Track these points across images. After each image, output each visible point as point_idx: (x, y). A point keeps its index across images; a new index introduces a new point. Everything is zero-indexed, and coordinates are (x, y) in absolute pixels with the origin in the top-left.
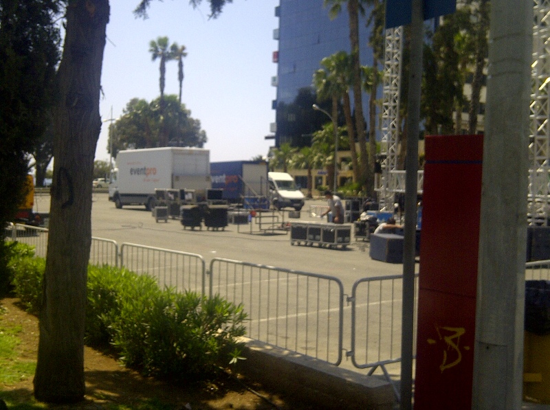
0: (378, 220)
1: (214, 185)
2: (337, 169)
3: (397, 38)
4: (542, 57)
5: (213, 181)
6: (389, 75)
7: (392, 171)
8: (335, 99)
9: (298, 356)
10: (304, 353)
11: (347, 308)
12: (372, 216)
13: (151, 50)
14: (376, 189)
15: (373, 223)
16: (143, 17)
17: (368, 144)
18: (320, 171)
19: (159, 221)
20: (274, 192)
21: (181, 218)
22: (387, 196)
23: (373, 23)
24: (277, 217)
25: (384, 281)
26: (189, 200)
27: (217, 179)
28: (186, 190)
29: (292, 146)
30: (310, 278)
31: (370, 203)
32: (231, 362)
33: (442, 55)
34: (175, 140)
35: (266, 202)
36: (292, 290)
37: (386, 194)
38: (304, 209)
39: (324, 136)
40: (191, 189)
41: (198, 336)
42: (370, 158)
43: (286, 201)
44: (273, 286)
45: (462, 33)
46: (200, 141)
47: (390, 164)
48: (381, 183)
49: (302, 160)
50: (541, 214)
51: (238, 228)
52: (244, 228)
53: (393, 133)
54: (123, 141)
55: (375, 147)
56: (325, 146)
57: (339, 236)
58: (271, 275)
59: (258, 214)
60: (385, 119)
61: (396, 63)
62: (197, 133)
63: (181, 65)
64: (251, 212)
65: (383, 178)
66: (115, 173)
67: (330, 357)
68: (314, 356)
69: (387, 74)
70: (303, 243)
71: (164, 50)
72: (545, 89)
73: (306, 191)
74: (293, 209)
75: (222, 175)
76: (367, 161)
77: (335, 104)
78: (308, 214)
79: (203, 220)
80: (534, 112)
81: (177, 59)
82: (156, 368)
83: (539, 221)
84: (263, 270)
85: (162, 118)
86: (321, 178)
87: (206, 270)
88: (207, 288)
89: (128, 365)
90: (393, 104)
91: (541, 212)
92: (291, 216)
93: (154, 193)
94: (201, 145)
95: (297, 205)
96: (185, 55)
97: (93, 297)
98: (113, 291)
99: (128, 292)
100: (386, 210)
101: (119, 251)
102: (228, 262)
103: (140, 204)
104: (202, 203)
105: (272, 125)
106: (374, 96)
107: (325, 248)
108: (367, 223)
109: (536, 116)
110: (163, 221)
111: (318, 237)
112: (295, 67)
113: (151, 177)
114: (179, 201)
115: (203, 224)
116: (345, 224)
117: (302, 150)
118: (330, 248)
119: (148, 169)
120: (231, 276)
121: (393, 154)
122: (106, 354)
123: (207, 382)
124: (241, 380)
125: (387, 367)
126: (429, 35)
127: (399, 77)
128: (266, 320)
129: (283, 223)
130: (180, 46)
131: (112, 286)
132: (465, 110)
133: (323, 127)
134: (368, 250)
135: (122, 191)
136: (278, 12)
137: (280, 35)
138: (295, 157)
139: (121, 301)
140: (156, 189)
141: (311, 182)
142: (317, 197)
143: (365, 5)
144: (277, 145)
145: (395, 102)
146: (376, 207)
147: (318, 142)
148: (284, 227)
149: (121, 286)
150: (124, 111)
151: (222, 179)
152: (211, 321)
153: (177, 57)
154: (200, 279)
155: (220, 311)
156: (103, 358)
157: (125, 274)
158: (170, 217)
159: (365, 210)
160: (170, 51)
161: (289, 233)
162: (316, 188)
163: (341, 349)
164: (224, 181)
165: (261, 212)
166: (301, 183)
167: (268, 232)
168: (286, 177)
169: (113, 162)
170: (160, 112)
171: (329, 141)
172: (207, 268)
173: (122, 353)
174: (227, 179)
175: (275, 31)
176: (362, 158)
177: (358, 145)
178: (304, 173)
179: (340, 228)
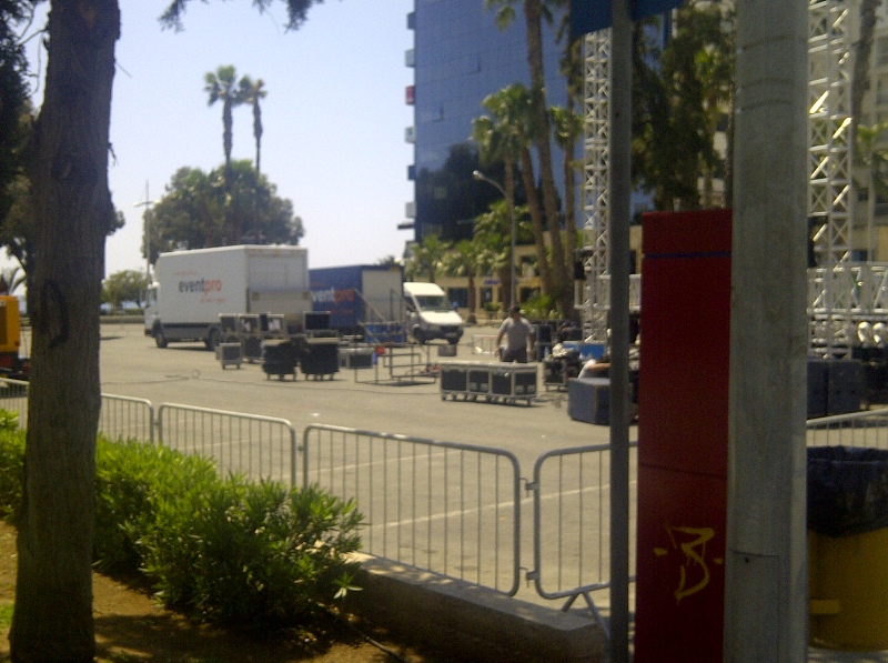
0: (581, 357)
1: (316, 305)
2: (514, 276)
3: (603, 60)
4: (835, 84)
5: (314, 299)
6: (592, 120)
7: (601, 277)
8: (508, 161)
9: (447, 581)
10: (459, 577)
11: (527, 501)
12: (571, 349)
13: (208, 89)
14: (577, 306)
15: (573, 363)
16: (174, 27)
17: (563, 233)
18: (488, 279)
19: (227, 367)
20: (413, 315)
21: (261, 360)
22: (596, 316)
23: (566, 37)
24: (419, 355)
25: (585, 455)
26: (276, 332)
27: (320, 296)
28: (269, 315)
29: (443, 239)
30: (467, 453)
31: (568, 329)
32: (337, 595)
33: (677, 87)
34: (252, 234)
35: (401, 332)
36: (438, 473)
37: (593, 314)
38: (463, 340)
39: (492, 222)
40: (278, 313)
41: (283, 553)
42: (567, 256)
43: (432, 329)
44: (407, 468)
45: (709, 49)
46: (292, 234)
47: (599, 264)
48: (586, 295)
49: (459, 262)
50: (841, 340)
51: (356, 374)
52: (365, 374)
53: (602, 213)
54: (166, 237)
55: (575, 238)
56: (495, 238)
57: (517, 383)
58: (403, 450)
59: (387, 350)
60: (589, 191)
61: (602, 101)
62: (288, 222)
63: (257, 112)
64: (377, 348)
65: (588, 288)
66: (155, 290)
67: (500, 581)
68: (475, 582)
69: (589, 119)
70: (460, 396)
71: (228, 87)
72: (843, 137)
73: (466, 312)
74: (445, 342)
75: (329, 289)
76: (563, 261)
77: (508, 169)
78: (469, 350)
79: (299, 363)
80: (826, 174)
81: (251, 102)
82: (215, 609)
83: (840, 351)
84: (389, 442)
85: (229, 198)
86: (490, 290)
87: (297, 445)
88: (299, 474)
89: (170, 605)
90: (600, 167)
91: (842, 336)
92: (442, 353)
93: (219, 321)
94: (294, 241)
95: (451, 334)
96: (263, 95)
97: (111, 494)
98: (143, 483)
99: (166, 484)
100: (595, 339)
101: (156, 417)
102: (332, 430)
103: (197, 340)
104: (297, 335)
105: (408, 205)
106: (571, 154)
107: (496, 403)
108: (563, 362)
109: (830, 181)
110: (234, 366)
111: (484, 386)
112: (442, 112)
113: (213, 294)
114: (258, 333)
115: (298, 370)
116: (530, 365)
117: (459, 246)
118: (504, 404)
119: (208, 282)
120: (338, 454)
121: (603, 248)
122: (133, 587)
123: (299, 629)
124: (355, 624)
125: (593, 595)
126: (655, 54)
127: (608, 124)
128: (396, 524)
129: (429, 365)
130: (254, 80)
131: (141, 475)
132: (718, 175)
133: (492, 207)
134: (565, 405)
135: (166, 319)
136: (412, 21)
137: (416, 60)
138: (447, 257)
139: (156, 500)
140: (220, 315)
141: (474, 296)
142: (484, 321)
143: (551, 8)
144: (418, 238)
145: (603, 163)
146: (578, 336)
147: (483, 231)
148: (430, 371)
149: (156, 474)
150: (167, 189)
151: (328, 295)
152: (305, 529)
153: (251, 99)
154: (287, 459)
155: (318, 511)
156: (129, 595)
157: (163, 456)
158: (245, 360)
159: (561, 341)
160: (238, 89)
161: (439, 380)
162: (482, 306)
163: (517, 568)
164: (333, 299)
165: (391, 347)
166: (457, 299)
167: (404, 379)
168: (433, 290)
169: (152, 272)
170: (227, 188)
171: (501, 230)
172: (299, 440)
173: (159, 586)
174: (337, 296)
175: (408, 52)
176: (554, 257)
177: (547, 236)
178: (463, 283)
179: (522, 371)
